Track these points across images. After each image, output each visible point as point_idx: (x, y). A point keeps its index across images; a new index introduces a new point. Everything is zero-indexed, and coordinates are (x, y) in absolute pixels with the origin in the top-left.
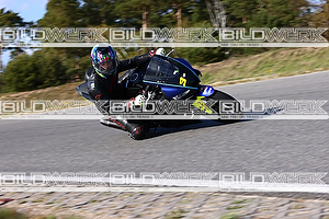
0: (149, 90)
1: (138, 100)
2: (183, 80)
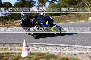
0: (38, 25)
1: (35, 28)
2: (47, 23)
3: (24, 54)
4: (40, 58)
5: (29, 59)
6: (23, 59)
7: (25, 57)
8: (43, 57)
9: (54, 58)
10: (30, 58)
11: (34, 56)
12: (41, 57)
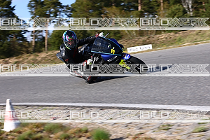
0: (95, 56)
2: (113, 51)
3: (9, 126)
4: (38, 132)
5: (17, 134)
6: (7, 135)
7: (11, 132)
8: (44, 130)
9: (62, 130)
10: (20, 133)
11: (26, 129)
12: (38, 130)
